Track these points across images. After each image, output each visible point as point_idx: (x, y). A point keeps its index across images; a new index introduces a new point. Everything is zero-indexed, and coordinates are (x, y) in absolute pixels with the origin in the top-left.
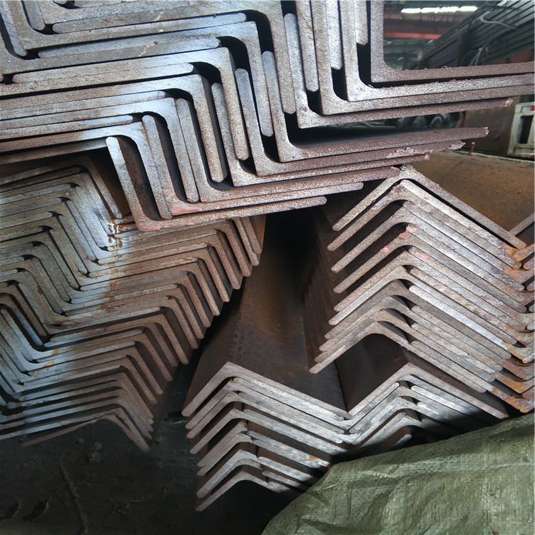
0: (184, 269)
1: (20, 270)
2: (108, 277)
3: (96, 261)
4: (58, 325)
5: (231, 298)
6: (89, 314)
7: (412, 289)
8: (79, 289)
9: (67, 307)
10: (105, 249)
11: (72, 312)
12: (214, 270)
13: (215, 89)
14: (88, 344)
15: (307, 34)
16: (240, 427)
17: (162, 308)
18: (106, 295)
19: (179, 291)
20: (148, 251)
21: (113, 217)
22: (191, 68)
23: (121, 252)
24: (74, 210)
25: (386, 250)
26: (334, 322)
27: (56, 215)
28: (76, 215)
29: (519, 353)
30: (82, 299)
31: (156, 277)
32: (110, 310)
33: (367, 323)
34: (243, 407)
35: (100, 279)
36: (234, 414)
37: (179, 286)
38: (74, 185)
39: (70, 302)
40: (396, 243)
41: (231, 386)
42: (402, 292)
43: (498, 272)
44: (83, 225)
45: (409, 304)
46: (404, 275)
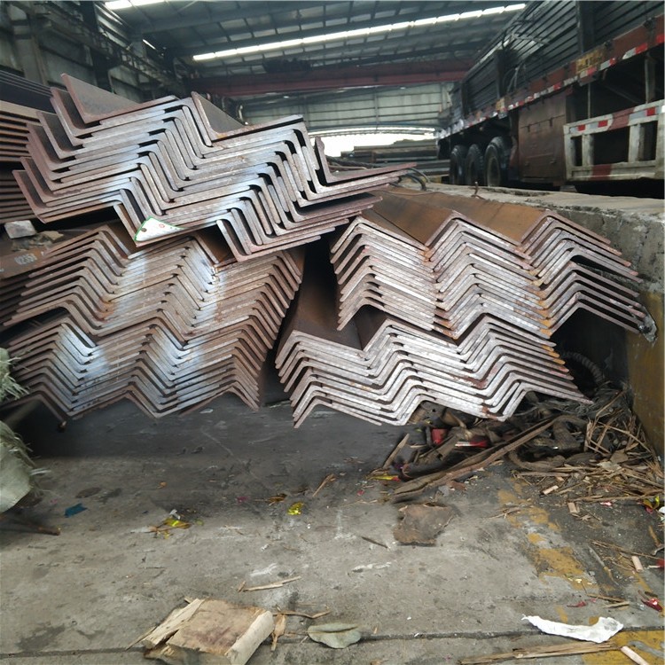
0: (258, 290)
1: (163, 302)
2: (215, 301)
3: (207, 291)
4: (191, 334)
5: (290, 306)
6: (208, 325)
7: (376, 278)
8: (199, 310)
9: (194, 322)
10: (211, 283)
11: (198, 324)
12: (276, 289)
13: (260, 194)
14: (210, 343)
15: (294, 169)
16: (309, 372)
17: (250, 316)
18: (216, 311)
19: (258, 304)
20: (236, 282)
21: (213, 263)
22: (249, 188)
23: (220, 284)
24: (189, 263)
25: (358, 260)
26: (342, 300)
27: (179, 266)
28: (191, 265)
29: (441, 305)
30: (202, 316)
31: (243, 297)
32: (220, 320)
33: (359, 299)
34: (308, 359)
35: (210, 302)
36: (304, 364)
37: (257, 301)
38: (187, 248)
39: (195, 318)
40: (362, 255)
41: (299, 347)
42: (371, 280)
43: (417, 264)
44: (196, 271)
45: (377, 286)
46: (370, 271)
